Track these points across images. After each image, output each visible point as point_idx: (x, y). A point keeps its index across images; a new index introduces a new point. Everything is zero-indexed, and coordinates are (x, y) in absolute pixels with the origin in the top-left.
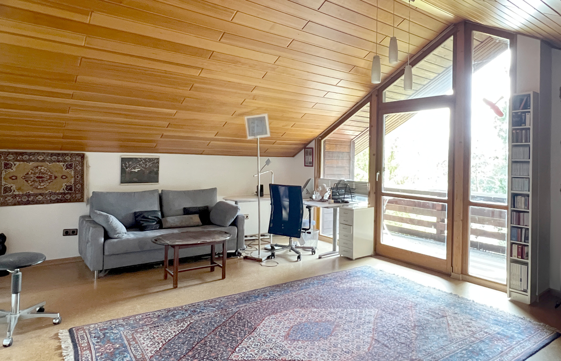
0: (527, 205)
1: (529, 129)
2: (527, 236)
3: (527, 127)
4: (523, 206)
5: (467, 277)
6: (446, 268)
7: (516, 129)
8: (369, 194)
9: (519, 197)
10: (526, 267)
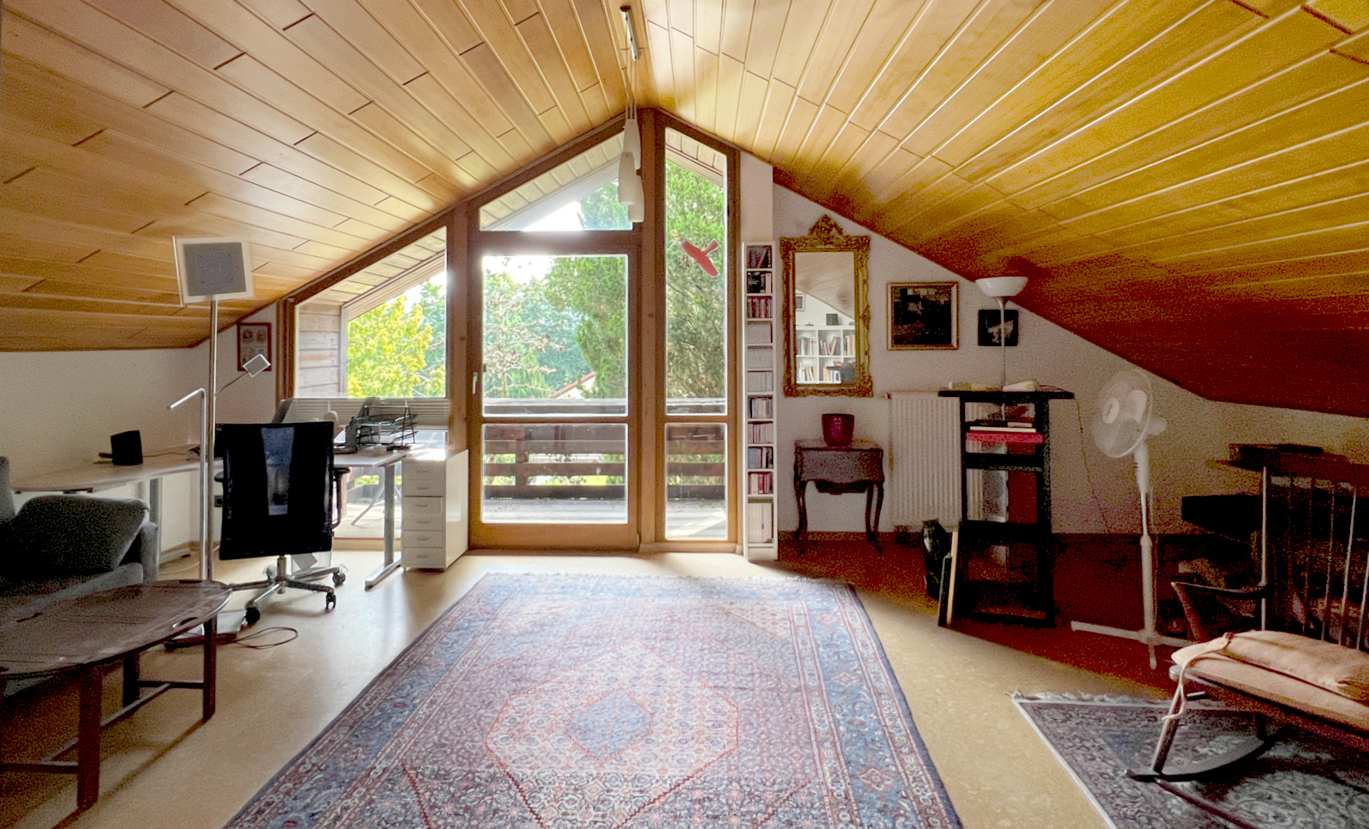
0: (769, 411)
1: (770, 298)
2: (770, 458)
3: (768, 293)
4: (764, 414)
5: (666, 544)
6: (631, 538)
7: (753, 298)
8: (450, 423)
9: (758, 400)
10: (770, 505)
